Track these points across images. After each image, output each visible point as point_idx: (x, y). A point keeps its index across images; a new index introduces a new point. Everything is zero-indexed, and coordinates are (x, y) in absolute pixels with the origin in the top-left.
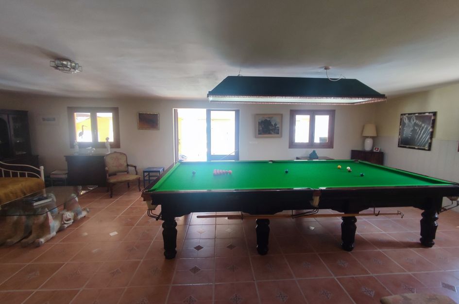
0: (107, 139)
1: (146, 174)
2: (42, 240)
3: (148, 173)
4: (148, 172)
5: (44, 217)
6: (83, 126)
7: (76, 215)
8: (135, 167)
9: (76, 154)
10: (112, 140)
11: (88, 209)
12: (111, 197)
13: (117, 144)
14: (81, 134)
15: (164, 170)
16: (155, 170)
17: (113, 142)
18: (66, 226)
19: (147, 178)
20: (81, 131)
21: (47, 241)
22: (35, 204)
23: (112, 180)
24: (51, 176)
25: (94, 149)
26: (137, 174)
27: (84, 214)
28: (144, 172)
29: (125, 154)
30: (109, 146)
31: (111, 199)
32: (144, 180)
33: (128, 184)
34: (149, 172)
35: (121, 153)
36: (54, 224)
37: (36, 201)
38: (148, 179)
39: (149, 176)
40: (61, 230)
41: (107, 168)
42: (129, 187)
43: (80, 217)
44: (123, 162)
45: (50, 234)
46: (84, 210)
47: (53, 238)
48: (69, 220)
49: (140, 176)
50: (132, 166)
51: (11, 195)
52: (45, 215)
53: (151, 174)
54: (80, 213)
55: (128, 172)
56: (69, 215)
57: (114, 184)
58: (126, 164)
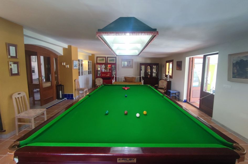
13: (172, 77)
30: (168, 77)
44: (165, 84)
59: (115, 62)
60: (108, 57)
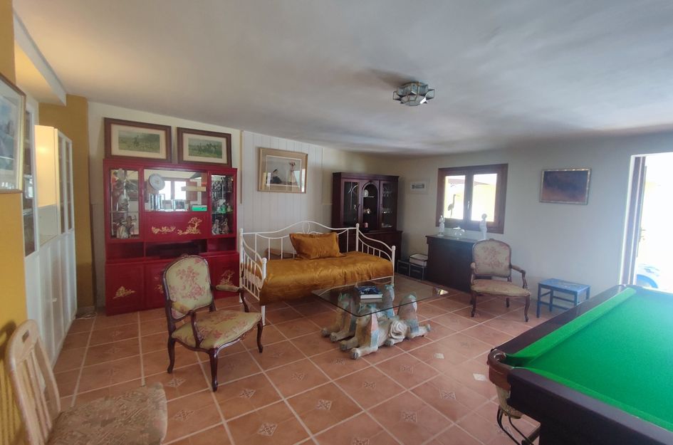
0: (484, 216)
1: (544, 291)
2: (359, 352)
3: (549, 290)
4: (551, 289)
5: (367, 319)
6: (455, 195)
7: (410, 330)
8: (523, 273)
9: (440, 236)
10: (491, 218)
11: (429, 326)
12: (473, 316)
13: (497, 227)
14: (451, 207)
15: (588, 292)
16: (566, 287)
17: (494, 223)
18: (393, 342)
19: (546, 299)
20: (451, 203)
21: (366, 356)
22: (363, 297)
23: (478, 287)
24: (411, 260)
25: (463, 231)
26: (525, 286)
27: (421, 331)
28: (541, 286)
29: (508, 246)
30: (485, 229)
31: (471, 320)
32: (539, 302)
33: (508, 300)
34: (553, 289)
35: (502, 244)
36: (378, 334)
37: (366, 293)
38: (548, 301)
39: (552, 298)
40: (386, 345)
41: (473, 265)
42: (508, 306)
43: (414, 334)
44: (502, 258)
45: (369, 346)
46: (424, 325)
47: (373, 353)
48: (398, 334)
49: (531, 292)
50: (517, 269)
51: (357, 275)
52: (368, 316)
53: (555, 293)
54: (416, 328)
55: (509, 278)
56: (400, 326)
57: (480, 294)
58: (508, 264)
59: (223, 160)
60: (181, 131)
